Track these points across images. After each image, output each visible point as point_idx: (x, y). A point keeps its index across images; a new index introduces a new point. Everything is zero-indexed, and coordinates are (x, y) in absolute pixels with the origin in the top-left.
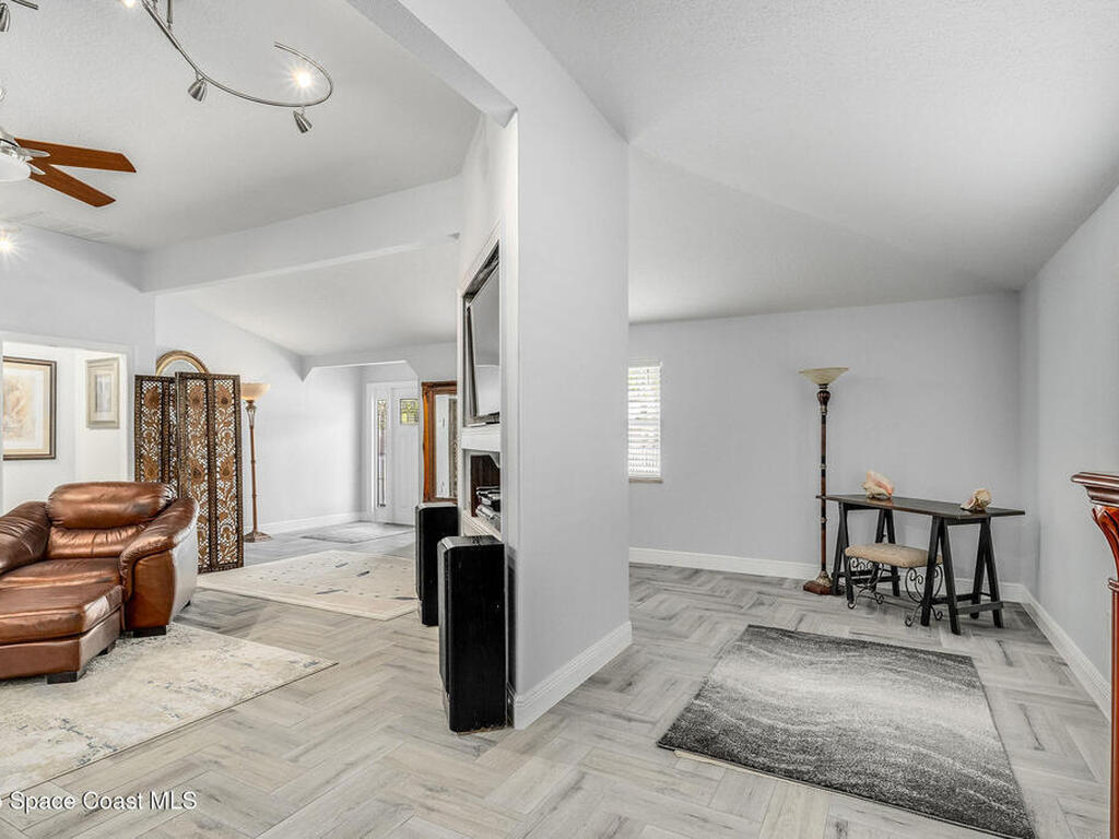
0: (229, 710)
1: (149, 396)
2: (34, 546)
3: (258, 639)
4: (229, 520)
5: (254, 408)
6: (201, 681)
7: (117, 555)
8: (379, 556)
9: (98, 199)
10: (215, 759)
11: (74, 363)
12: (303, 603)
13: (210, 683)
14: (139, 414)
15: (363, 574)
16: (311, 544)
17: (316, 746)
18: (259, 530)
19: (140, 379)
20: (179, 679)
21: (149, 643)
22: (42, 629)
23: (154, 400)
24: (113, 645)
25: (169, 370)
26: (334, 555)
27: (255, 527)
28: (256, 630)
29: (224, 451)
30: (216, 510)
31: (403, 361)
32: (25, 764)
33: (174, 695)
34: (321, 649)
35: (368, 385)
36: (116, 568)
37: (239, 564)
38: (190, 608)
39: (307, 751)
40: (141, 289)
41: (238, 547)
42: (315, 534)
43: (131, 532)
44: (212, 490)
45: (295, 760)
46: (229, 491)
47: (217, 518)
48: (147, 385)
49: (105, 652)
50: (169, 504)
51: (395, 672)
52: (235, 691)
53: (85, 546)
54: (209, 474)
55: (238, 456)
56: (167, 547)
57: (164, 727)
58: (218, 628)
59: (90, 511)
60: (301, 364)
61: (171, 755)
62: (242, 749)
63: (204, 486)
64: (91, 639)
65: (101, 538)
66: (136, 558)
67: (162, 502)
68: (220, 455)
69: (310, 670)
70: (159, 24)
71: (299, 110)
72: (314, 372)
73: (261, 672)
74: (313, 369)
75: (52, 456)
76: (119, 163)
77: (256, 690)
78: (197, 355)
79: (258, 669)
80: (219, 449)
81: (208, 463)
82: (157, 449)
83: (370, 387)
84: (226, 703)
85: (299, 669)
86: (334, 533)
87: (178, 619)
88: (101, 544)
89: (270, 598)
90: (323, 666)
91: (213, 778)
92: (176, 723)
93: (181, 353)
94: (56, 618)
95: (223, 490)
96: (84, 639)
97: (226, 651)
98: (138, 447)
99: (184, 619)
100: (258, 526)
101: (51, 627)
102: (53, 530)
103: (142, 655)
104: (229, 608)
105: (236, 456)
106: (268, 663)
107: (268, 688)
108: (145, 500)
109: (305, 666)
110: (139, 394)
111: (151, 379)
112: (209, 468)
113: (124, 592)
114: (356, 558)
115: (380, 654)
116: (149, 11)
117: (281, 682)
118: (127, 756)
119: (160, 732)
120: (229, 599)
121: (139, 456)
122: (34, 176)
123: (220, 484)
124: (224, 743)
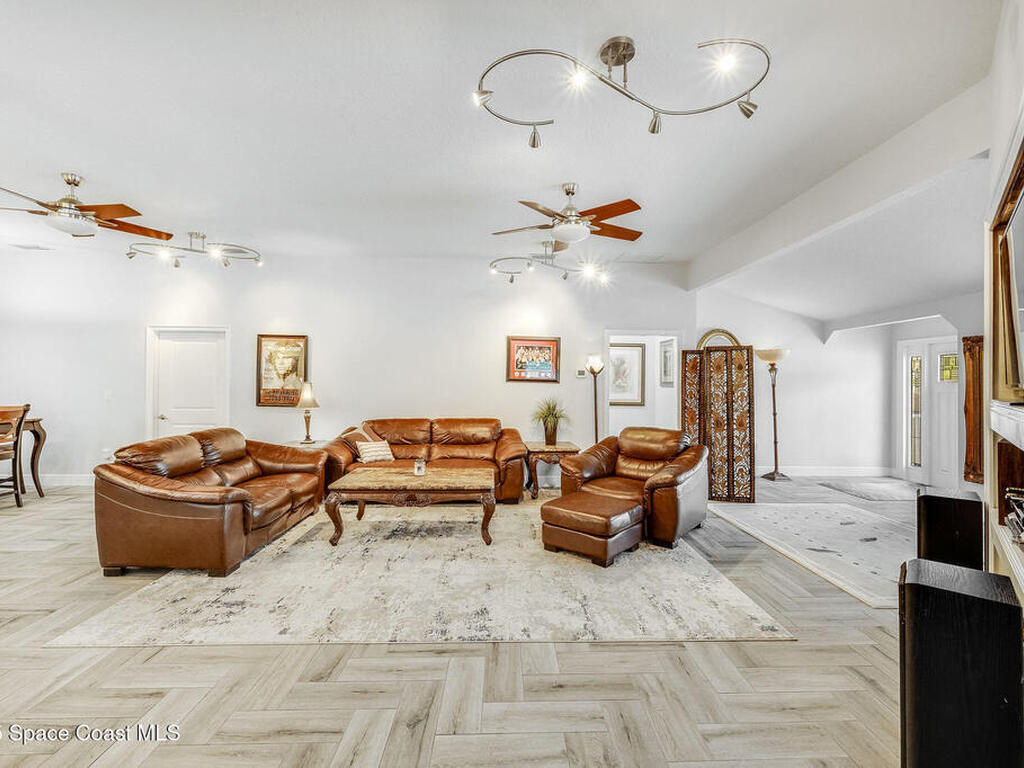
0: (680, 644)
1: (691, 365)
2: (607, 466)
3: (735, 580)
4: (743, 463)
5: (775, 370)
6: (674, 603)
7: (645, 480)
8: (897, 522)
9: (632, 235)
10: (648, 690)
11: (653, 343)
12: (791, 555)
13: (680, 608)
14: (684, 377)
15: (867, 540)
16: (824, 492)
17: (732, 734)
18: (780, 471)
19: (685, 353)
20: (661, 595)
21: (661, 553)
22: (587, 526)
23: (694, 367)
24: (636, 547)
25: (712, 342)
26: (843, 508)
27: (776, 468)
28: (739, 570)
29: (740, 406)
30: (733, 454)
31: (938, 316)
32: (550, 622)
33: (651, 608)
34: (786, 614)
35: (899, 343)
36: (642, 493)
37: (751, 500)
38: (699, 531)
39: (721, 735)
40: (687, 290)
41: (751, 486)
42: (833, 484)
43: (660, 465)
44: (730, 438)
45: (707, 737)
46: (744, 440)
47: (734, 460)
48: (690, 357)
49: (630, 550)
50: (687, 448)
51: (860, 686)
52: (693, 626)
53: (634, 470)
54: (728, 424)
55: (751, 412)
56: (673, 484)
57: (628, 635)
58: (710, 556)
59: (639, 447)
60: (823, 329)
61: (623, 665)
62: (672, 693)
63: (725, 433)
64: (615, 541)
65: (643, 467)
66: (653, 488)
67: (682, 446)
68: (737, 410)
69: (765, 635)
70: (615, 88)
71: (745, 98)
72: (835, 334)
73: (722, 617)
74: (835, 332)
75: (642, 404)
76: (629, 206)
77: (709, 635)
78: (729, 330)
79: (720, 612)
80: (735, 406)
81: (728, 415)
82: (696, 403)
83: (901, 345)
84: (681, 635)
85: (755, 630)
86: (853, 485)
87: (685, 537)
88: (642, 471)
89: (765, 540)
90: (780, 636)
91: (636, 709)
92: (639, 636)
93: (718, 330)
94: (595, 521)
95: (739, 439)
96: (610, 540)
97: (705, 581)
98: (684, 401)
99: (692, 539)
100: (779, 467)
101: (592, 526)
102: (620, 456)
103: (650, 561)
104: (727, 539)
105: (749, 411)
106: (731, 609)
107: (719, 638)
108: (671, 443)
109: (763, 629)
110: (684, 364)
111: (693, 352)
112: (728, 419)
113: (645, 511)
114: (868, 517)
115: (850, 650)
116: (606, 82)
117: (733, 636)
118: (600, 648)
119: (626, 638)
120: (731, 532)
121: (684, 408)
122: (593, 232)
123: (736, 433)
124: (661, 677)
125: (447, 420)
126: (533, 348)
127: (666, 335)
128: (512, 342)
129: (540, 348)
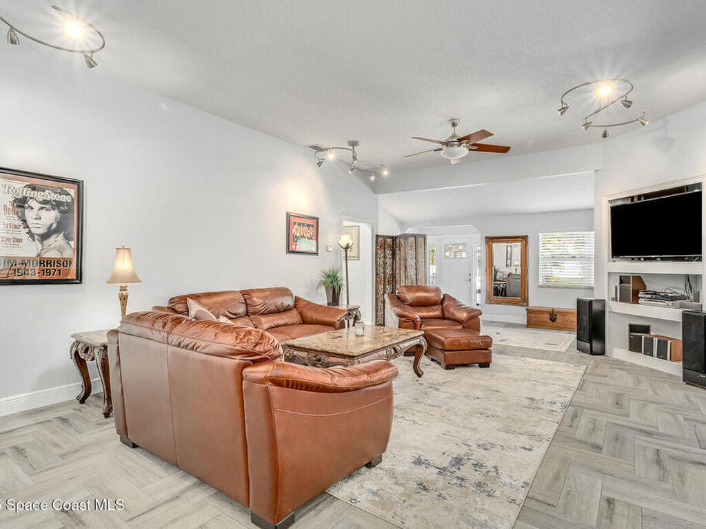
1: (380, 245)
14: (376, 253)
19: (377, 236)
40: (375, 192)
48: (379, 239)
68: (420, 274)
81: (416, 278)
110: (376, 244)
111: (381, 236)
121: (377, 274)
125: (278, 289)
126: (304, 225)
127: (353, 221)
128: (291, 217)
129: (308, 226)
